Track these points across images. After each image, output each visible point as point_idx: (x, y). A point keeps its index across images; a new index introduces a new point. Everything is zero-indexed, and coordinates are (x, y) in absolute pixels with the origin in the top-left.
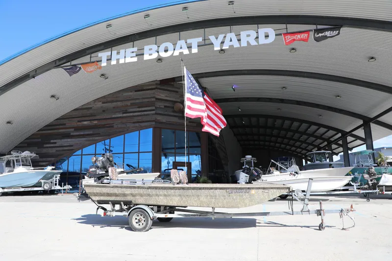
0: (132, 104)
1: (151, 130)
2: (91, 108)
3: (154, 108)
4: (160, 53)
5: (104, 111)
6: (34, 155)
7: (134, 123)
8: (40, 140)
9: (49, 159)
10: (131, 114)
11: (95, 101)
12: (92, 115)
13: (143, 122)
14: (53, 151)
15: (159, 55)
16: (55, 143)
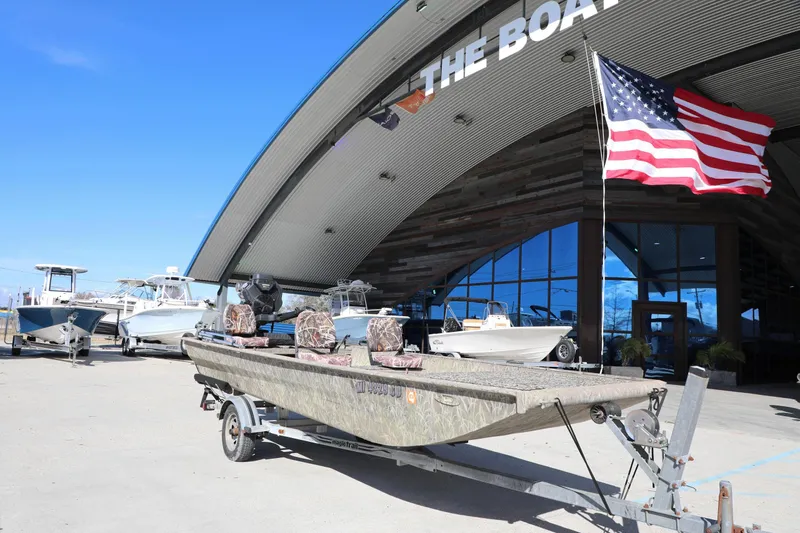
0: (535, 172)
1: (575, 225)
2: (460, 190)
3: (581, 174)
4: (531, 34)
5: (481, 194)
6: (369, 287)
7: (539, 213)
8: (383, 260)
9: (397, 294)
10: (533, 195)
11: (466, 175)
12: (462, 205)
13: (559, 209)
14: (402, 279)
15: (529, 40)
16: (405, 264)
